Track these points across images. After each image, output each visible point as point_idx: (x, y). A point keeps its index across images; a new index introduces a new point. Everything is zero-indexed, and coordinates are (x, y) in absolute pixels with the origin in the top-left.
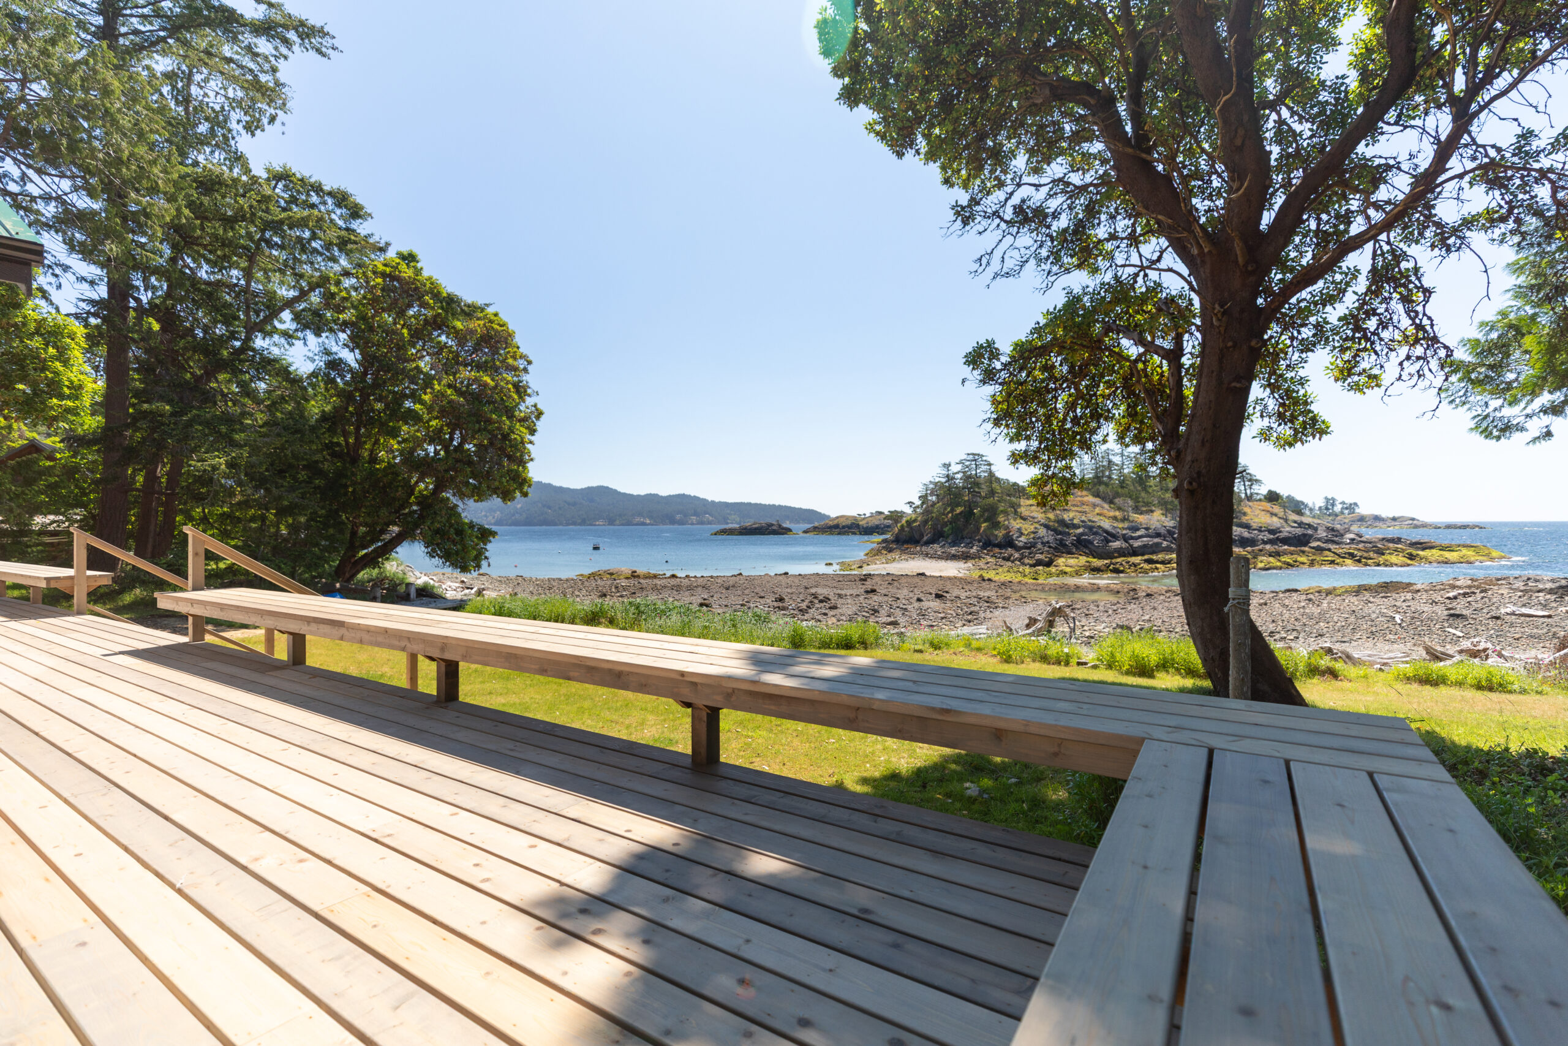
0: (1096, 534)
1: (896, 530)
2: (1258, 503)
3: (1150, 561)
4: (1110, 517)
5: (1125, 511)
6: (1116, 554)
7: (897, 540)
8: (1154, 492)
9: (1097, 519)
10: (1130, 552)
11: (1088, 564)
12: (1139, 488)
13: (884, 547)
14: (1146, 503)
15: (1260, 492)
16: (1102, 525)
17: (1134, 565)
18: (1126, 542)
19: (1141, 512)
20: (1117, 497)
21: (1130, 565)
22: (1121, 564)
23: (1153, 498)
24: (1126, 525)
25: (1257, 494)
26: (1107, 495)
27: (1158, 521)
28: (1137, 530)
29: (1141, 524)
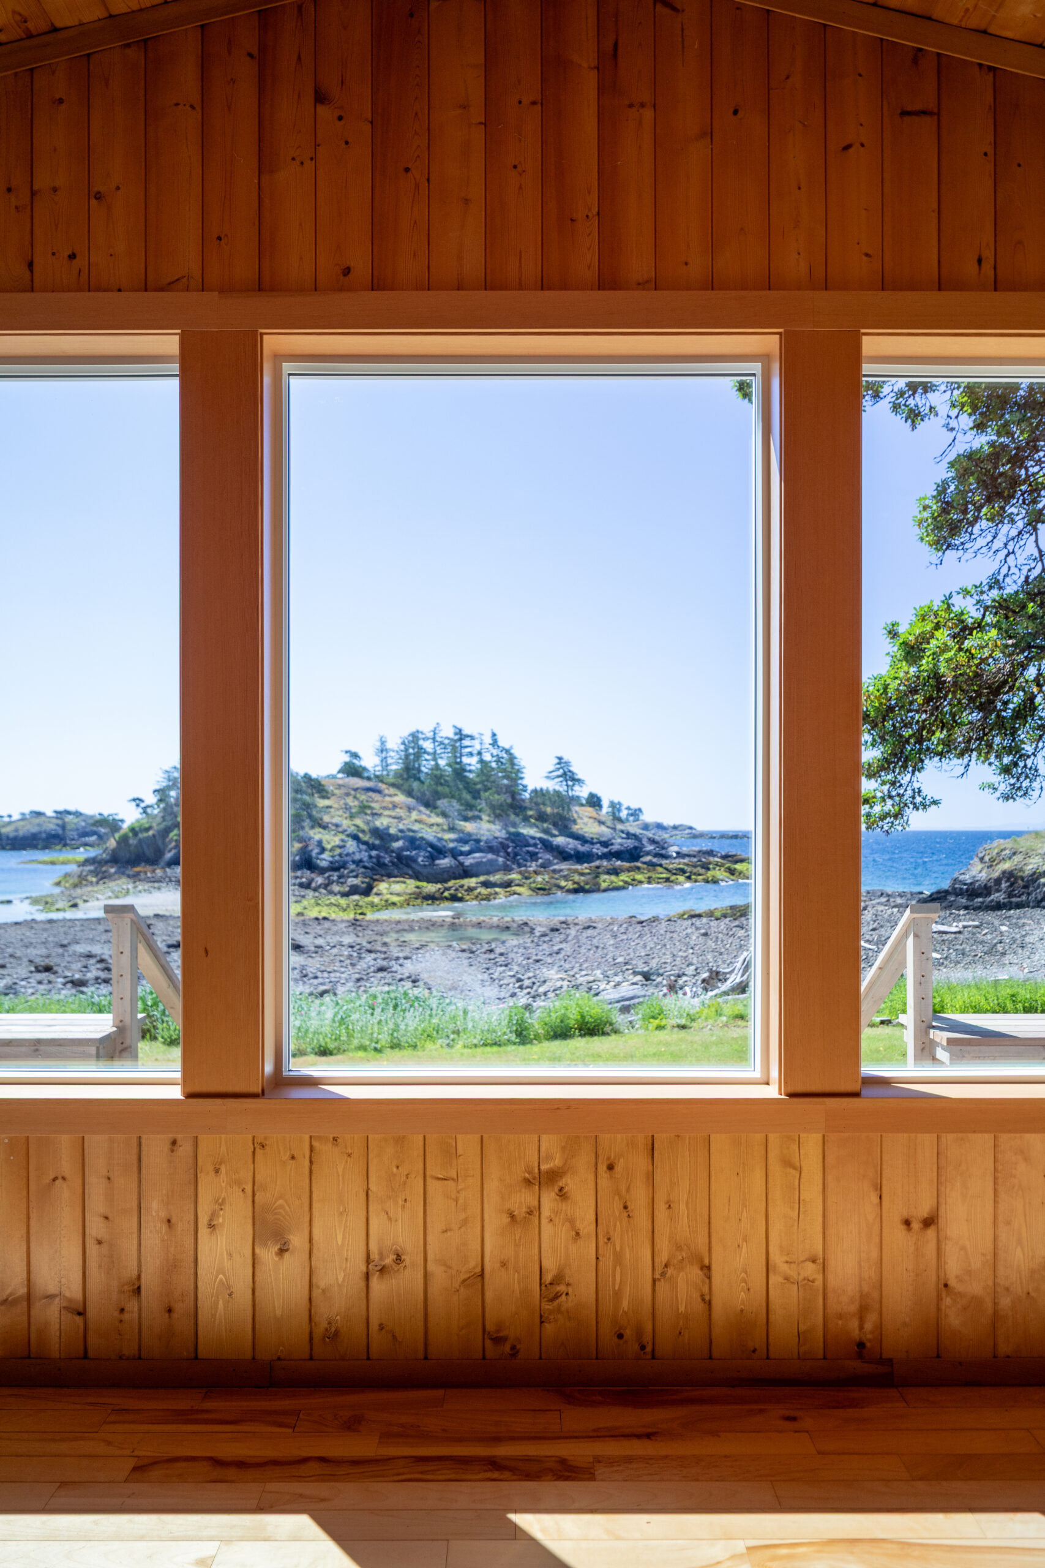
0: (418, 848)
1: (112, 843)
2: (583, 808)
3: (486, 884)
4: (432, 825)
5: (449, 817)
6: (445, 876)
7: (115, 859)
8: (478, 791)
9: (416, 827)
10: (461, 872)
11: (417, 890)
12: (461, 787)
13: (91, 872)
14: (470, 807)
15: (581, 794)
16: (425, 836)
17: (470, 890)
18: (455, 859)
19: (466, 819)
20: (439, 799)
21: (466, 891)
22: (456, 890)
23: (478, 801)
24: (452, 836)
25: (578, 797)
26: (423, 794)
27: (489, 830)
28: (466, 842)
29: (469, 834)
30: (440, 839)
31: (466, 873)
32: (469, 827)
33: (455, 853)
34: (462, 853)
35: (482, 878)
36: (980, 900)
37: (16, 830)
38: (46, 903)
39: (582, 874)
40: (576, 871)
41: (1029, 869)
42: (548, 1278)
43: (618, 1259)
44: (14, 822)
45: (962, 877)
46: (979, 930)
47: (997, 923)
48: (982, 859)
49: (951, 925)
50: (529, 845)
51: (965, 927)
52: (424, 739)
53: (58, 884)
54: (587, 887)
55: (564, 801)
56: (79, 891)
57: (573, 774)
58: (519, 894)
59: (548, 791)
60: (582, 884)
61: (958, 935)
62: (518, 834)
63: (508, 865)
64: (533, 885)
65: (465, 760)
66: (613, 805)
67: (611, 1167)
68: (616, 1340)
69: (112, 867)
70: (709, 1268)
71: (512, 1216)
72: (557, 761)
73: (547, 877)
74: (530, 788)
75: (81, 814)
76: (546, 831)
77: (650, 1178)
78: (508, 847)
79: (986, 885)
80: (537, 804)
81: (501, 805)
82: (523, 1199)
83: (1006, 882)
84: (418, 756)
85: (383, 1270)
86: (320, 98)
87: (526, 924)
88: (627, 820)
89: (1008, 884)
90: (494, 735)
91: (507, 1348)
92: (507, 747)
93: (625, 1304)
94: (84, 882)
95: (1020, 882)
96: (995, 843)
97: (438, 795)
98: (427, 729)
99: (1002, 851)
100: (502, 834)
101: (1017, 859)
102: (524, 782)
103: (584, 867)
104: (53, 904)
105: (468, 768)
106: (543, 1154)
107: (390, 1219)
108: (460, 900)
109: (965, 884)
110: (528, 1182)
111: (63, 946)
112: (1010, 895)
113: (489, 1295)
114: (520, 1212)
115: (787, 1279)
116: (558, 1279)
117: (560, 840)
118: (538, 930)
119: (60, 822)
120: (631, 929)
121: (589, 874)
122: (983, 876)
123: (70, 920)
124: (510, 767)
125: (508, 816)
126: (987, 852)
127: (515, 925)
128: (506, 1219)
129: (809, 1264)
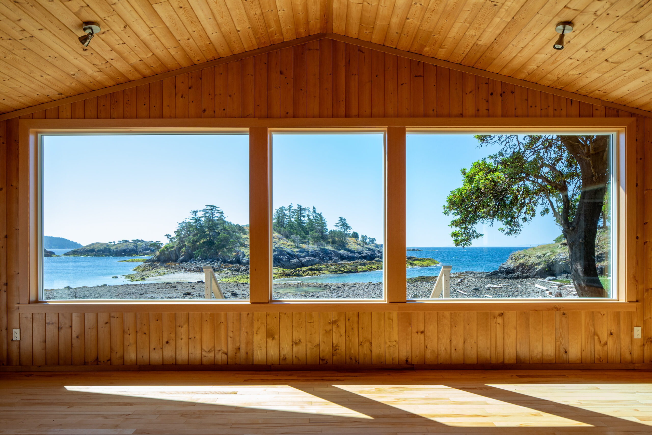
1: (158, 253)
2: (351, 238)
3: (311, 270)
4: (289, 245)
5: (296, 242)
6: (294, 266)
7: (159, 260)
8: (308, 232)
9: (282, 246)
10: (301, 265)
11: (283, 272)
12: (301, 230)
13: (149, 265)
14: (304, 238)
15: (350, 233)
16: (286, 250)
17: (304, 272)
18: (299, 259)
19: (303, 243)
20: (292, 235)
21: (303, 272)
22: (299, 272)
23: (308, 235)
24: (297, 250)
25: (349, 234)
26: (285, 233)
27: (312, 248)
28: (303, 252)
29: (304, 249)
30: (292, 251)
31: (303, 265)
32: (304, 246)
33: (298, 257)
34: (301, 257)
35: (309, 267)
36: (511, 275)
37: (117, 248)
38: (131, 277)
39: (350, 265)
40: (348, 264)
41: (530, 263)
42: (334, 345)
43: (350, 341)
44: (116, 244)
45: (503, 266)
46: (509, 287)
47: (516, 284)
48: (512, 258)
49: (498, 285)
50: (329, 254)
51: (503, 286)
52: (285, 210)
53: (136, 270)
54: (352, 271)
55: (343, 236)
56: (144, 273)
57: (347, 224)
58: (324, 274)
59: (336, 231)
60: (350, 269)
61: (500, 289)
62: (324, 249)
63: (320, 262)
64: (330, 270)
65: (302, 219)
66: (363, 237)
67: (349, 320)
68: (350, 360)
69: (158, 263)
70: (371, 343)
71: (326, 331)
72: (340, 219)
73: (336, 267)
74: (329, 230)
75: (144, 241)
76: (336, 248)
77: (358, 322)
78: (320, 254)
79: (513, 269)
80: (332, 236)
81: (317, 237)
82: (328, 327)
83: (521, 268)
84: (283, 217)
85: (296, 344)
86: (281, 73)
87: (327, 285)
88: (369, 243)
89: (522, 268)
90: (314, 208)
91: (325, 361)
92: (319, 213)
93: (352, 351)
94: (147, 269)
95: (527, 268)
96: (517, 252)
97: (291, 233)
98: (287, 206)
99: (520, 255)
100: (318, 249)
101: (526, 258)
102: (327, 228)
103: (351, 263)
104: (134, 278)
105: (303, 222)
106: (333, 316)
107: (298, 332)
108: (301, 276)
109: (505, 269)
110: (330, 323)
111: (141, 294)
112: (523, 273)
113: (321, 349)
114: (328, 330)
115: (389, 345)
116: (336, 346)
117: (342, 252)
118: (333, 288)
119: (135, 245)
120: (370, 287)
121: (353, 265)
122: (512, 265)
123: (143, 284)
124: (321, 221)
125: (320, 241)
126: (514, 256)
127: (323, 286)
128: (325, 332)
129: (395, 342)
